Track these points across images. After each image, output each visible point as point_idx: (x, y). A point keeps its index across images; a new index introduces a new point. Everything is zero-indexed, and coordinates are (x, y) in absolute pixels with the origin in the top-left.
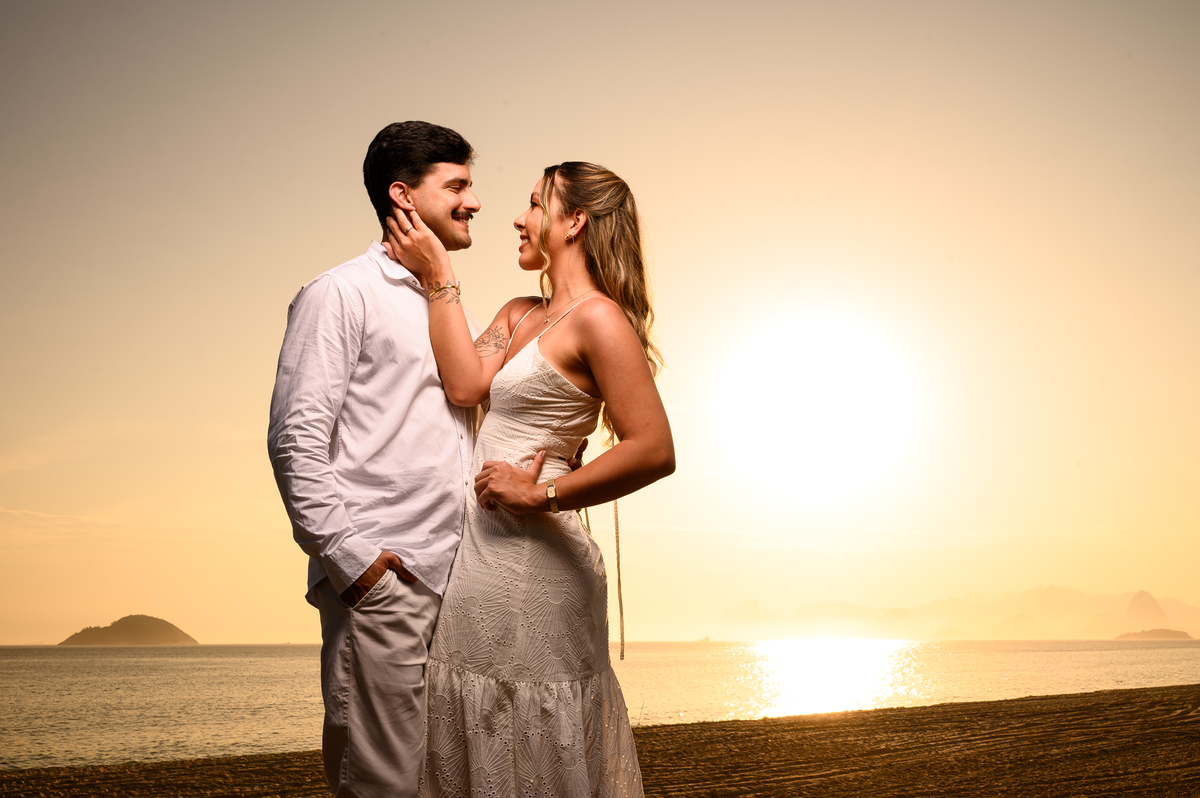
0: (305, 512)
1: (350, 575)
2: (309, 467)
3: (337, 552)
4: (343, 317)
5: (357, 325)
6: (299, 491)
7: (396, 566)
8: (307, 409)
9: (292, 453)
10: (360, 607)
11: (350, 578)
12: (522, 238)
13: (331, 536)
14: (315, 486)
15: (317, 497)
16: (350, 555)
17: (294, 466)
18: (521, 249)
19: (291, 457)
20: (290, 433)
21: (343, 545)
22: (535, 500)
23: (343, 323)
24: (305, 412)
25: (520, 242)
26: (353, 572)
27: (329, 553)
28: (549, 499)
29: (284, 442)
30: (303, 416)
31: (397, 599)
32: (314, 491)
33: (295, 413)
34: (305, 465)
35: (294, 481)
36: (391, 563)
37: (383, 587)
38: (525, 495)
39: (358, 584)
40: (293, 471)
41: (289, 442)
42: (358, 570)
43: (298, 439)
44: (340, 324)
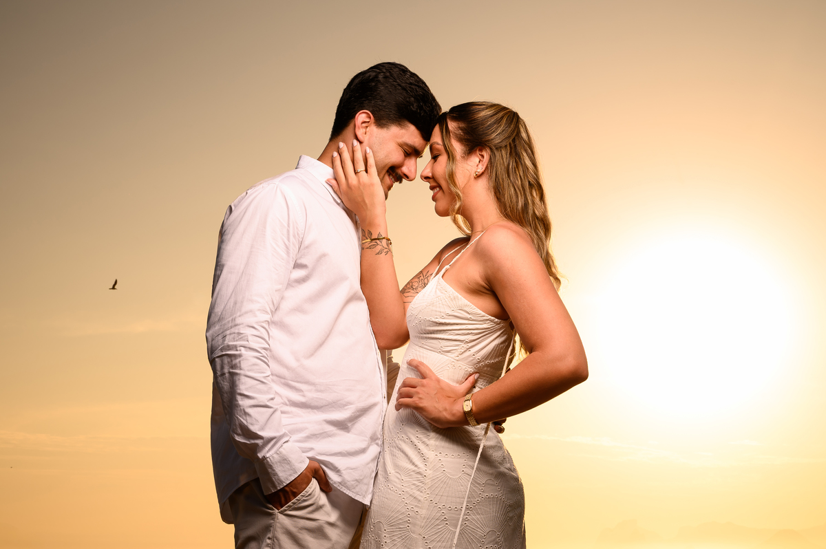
0: (249, 410)
1: (282, 479)
2: (257, 367)
3: (275, 456)
4: (289, 226)
5: (298, 234)
6: (246, 389)
7: (320, 476)
8: (259, 310)
9: (243, 351)
10: (286, 510)
11: (282, 482)
12: (432, 188)
13: (271, 439)
14: (261, 386)
15: (262, 398)
16: (285, 461)
17: (244, 365)
18: (434, 199)
19: (240, 356)
20: (241, 332)
21: (281, 450)
22: (454, 415)
23: (288, 231)
24: (258, 313)
25: (431, 193)
26: (285, 476)
27: (268, 455)
28: (465, 413)
29: (234, 339)
30: (256, 316)
31: (320, 508)
32: (260, 392)
33: (246, 313)
34: (254, 365)
35: (243, 379)
36: (317, 473)
37: (310, 495)
38: (446, 410)
39: (287, 489)
40: (241, 369)
41: (241, 339)
42: (290, 475)
43: (250, 338)
44: (285, 232)
